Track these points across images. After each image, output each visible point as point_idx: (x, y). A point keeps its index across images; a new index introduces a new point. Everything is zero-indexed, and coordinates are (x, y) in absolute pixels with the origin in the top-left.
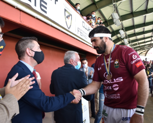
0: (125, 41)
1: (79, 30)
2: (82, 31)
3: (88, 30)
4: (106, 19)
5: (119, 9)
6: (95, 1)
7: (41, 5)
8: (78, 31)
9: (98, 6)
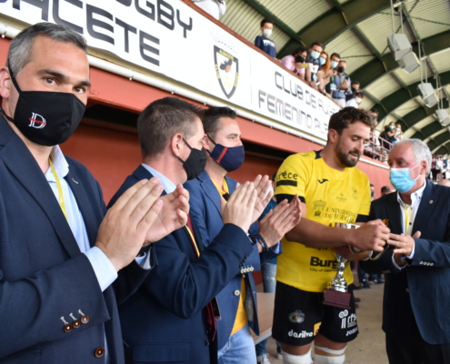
0: (440, 117)
1: (262, 96)
2: (273, 98)
3: (295, 95)
4: (377, 52)
5: (413, 20)
6: (338, 3)
7: (143, 46)
8: (261, 100)
9: (346, 15)
